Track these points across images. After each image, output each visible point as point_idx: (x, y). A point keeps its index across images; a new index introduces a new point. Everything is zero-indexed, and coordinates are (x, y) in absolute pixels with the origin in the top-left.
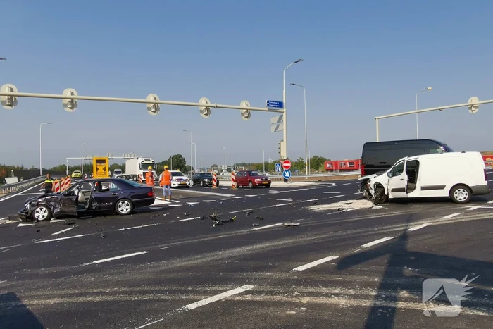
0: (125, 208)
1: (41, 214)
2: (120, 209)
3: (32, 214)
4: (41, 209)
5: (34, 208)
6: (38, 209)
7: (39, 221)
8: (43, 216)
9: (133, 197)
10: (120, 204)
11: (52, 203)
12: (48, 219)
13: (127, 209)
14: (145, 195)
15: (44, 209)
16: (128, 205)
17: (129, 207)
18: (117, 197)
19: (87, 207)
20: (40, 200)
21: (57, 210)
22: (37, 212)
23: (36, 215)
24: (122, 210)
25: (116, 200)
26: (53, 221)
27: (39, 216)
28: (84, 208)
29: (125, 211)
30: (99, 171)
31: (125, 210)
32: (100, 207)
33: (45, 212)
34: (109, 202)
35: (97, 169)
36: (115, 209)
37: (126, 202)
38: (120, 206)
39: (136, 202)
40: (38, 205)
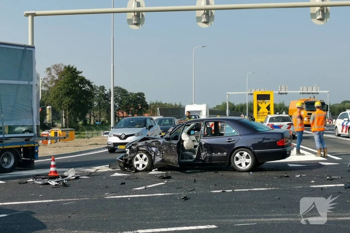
0: (243, 161)
1: (141, 162)
2: (237, 163)
3: (131, 162)
4: (141, 156)
5: (133, 155)
6: (138, 156)
7: (137, 171)
8: (143, 166)
9: (255, 146)
10: (238, 155)
11: (154, 149)
12: (148, 170)
13: (247, 164)
14: (273, 145)
15: (145, 156)
16: (247, 157)
17: (249, 161)
18: (233, 145)
19: (195, 156)
20: (140, 144)
21: (158, 159)
22: (137, 160)
23: (135, 163)
24: (240, 165)
25: (231, 149)
26: (153, 172)
27: (138, 165)
28: (191, 158)
29: (244, 167)
30: (261, 111)
31: (244, 165)
32: (211, 158)
33: (145, 160)
34: (222, 152)
35: (259, 108)
36: (230, 163)
37: (246, 153)
38: (237, 159)
39: (259, 154)
40: (138, 150)
